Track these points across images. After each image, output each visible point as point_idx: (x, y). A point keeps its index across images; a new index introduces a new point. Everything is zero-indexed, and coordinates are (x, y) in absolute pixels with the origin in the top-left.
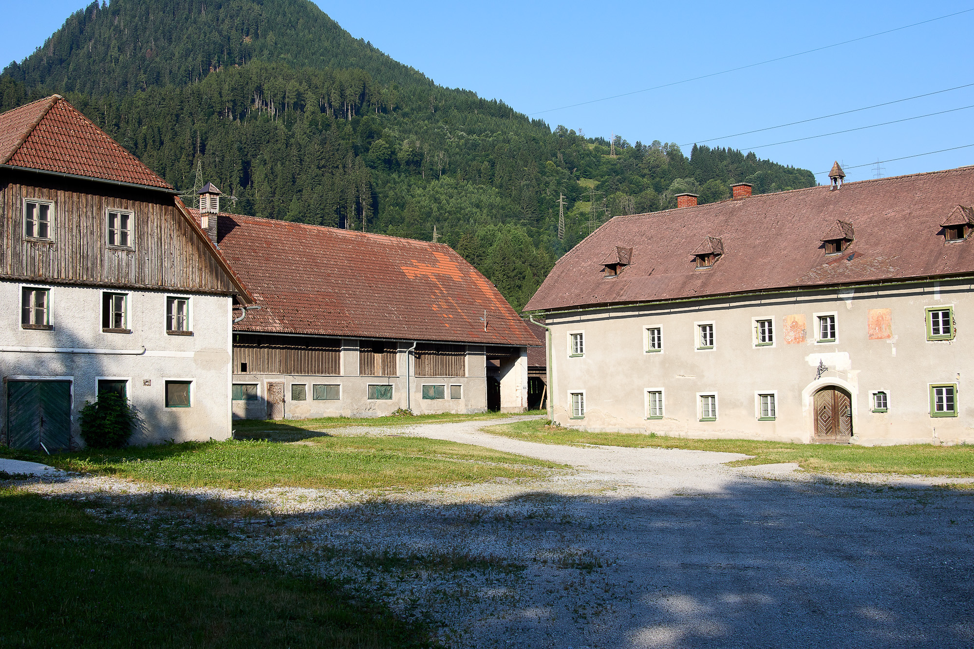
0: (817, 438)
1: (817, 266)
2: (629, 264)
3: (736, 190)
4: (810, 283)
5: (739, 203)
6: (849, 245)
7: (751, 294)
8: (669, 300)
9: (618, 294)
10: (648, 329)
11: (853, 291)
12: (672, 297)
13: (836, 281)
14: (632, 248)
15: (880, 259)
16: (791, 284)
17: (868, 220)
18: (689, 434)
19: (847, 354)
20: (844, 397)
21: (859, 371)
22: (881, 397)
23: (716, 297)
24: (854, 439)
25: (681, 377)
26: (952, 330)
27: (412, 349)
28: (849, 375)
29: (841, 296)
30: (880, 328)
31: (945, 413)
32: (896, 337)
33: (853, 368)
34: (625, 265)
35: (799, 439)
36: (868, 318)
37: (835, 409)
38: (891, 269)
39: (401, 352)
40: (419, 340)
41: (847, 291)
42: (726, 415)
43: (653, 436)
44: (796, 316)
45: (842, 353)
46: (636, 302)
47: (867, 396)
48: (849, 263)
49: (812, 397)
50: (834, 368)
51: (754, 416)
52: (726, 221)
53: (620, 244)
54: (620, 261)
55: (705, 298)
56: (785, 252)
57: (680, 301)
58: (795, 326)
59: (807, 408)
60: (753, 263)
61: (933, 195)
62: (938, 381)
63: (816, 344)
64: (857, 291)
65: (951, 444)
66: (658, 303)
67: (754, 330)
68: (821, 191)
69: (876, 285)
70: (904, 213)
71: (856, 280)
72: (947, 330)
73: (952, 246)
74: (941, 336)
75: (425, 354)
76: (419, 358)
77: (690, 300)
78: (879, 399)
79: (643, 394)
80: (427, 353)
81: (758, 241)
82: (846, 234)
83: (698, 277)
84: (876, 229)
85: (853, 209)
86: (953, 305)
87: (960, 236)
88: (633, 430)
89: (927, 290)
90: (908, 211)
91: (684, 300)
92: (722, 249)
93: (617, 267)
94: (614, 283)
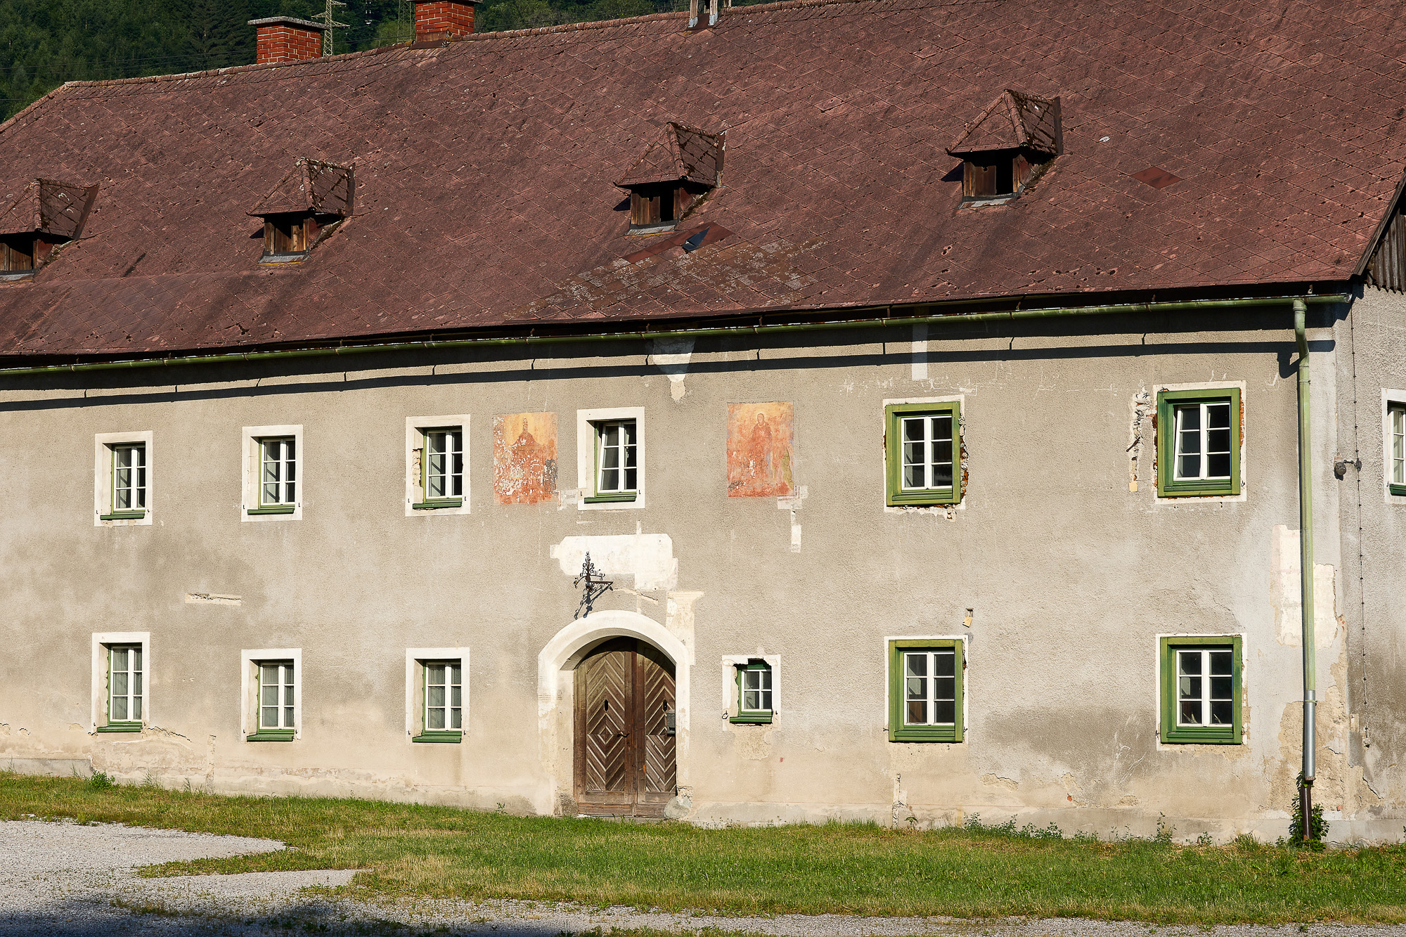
0: (582, 799)
1: (598, 263)
2: (75, 236)
3: (425, 15)
4: (564, 317)
5: (431, 55)
6: (700, 202)
7: (395, 345)
8: (163, 354)
9: (23, 332)
10: (112, 446)
11: (691, 345)
12: (174, 347)
13: (636, 313)
14: (94, 189)
15: (772, 247)
16: (511, 317)
17: (771, 126)
18: (217, 780)
19: (666, 539)
20: (659, 673)
21: (699, 594)
22: (757, 670)
23: (298, 352)
24: (677, 807)
25: (200, 601)
26: (957, 475)
28: (672, 607)
29: (658, 359)
30: (761, 464)
31: (930, 728)
32: (804, 491)
33: (683, 585)
34: (62, 239)
35: (526, 803)
36: (730, 432)
37: (633, 708)
38: (795, 281)
41: (675, 346)
42: (323, 722)
43: (101, 784)
44: (530, 417)
45: (654, 538)
46: (71, 359)
47: (718, 671)
48: (683, 259)
49: (569, 675)
50: (630, 582)
51: (403, 727)
52: (381, 112)
53: (64, 171)
54: (44, 224)
55: (267, 354)
56: (522, 217)
57: (194, 358)
58: (526, 448)
59: (553, 703)
60: (425, 250)
61: (964, 57)
62: (915, 632)
63: (582, 506)
64: (702, 345)
65: (940, 824)
66: (131, 363)
67: (411, 458)
68: (661, 30)
69: (743, 329)
70: (873, 108)
71: (691, 311)
72: (943, 474)
73: (975, 217)
74: (928, 492)
77: (223, 357)
78: (753, 680)
79: (87, 651)
81: (456, 180)
82: (691, 169)
83: (261, 285)
84: (786, 154)
85: (737, 89)
86: (962, 398)
87: (1004, 186)
88: (57, 765)
89: (894, 348)
90: (886, 103)
91: (208, 358)
92: (349, 201)
93: (37, 244)
94: (20, 297)
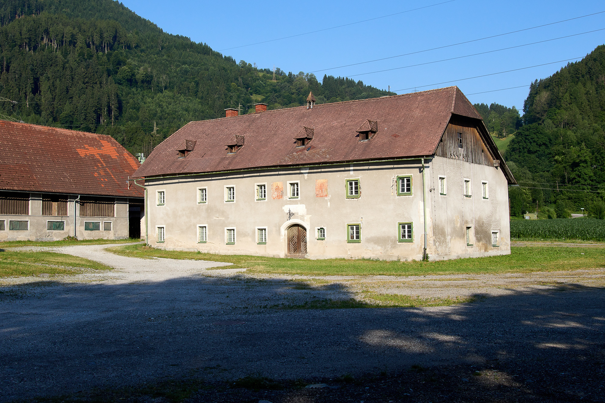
0: (289, 255)
1: (291, 153)
2: (193, 150)
3: (257, 107)
4: (284, 164)
5: (259, 115)
6: (310, 142)
7: (253, 170)
8: (209, 172)
9: (183, 168)
10: (200, 190)
11: (308, 169)
12: (211, 171)
13: (298, 163)
14: (196, 141)
15: (323, 150)
16: (274, 164)
17: (323, 127)
18: (221, 252)
19: (304, 205)
20: (303, 231)
21: (311, 216)
22: (322, 230)
23: (234, 171)
24: (307, 256)
25: (217, 218)
26: (359, 192)
27: (78, 199)
28: (305, 218)
29: (302, 171)
30: (322, 191)
31: (355, 240)
32: (330, 196)
33: (307, 214)
34: (190, 151)
35: (279, 256)
36: (316, 185)
37: (298, 238)
38: (328, 156)
39: (70, 201)
40: (82, 194)
41: (305, 168)
42: (240, 241)
43: (199, 253)
44: (278, 183)
45: (302, 205)
46: (192, 173)
47: (314, 230)
48: (307, 152)
49: (286, 231)
50: (298, 214)
51: (255, 241)
52: (249, 126)
53: (190, 138)
54: (187, 148)
55: (229, 172)
56: (276, 145)
57: (215, 173)
58: (277, 189)
59: (283, 237)
60: (258, 151)
61: (359, 113)
62: (352, 222)
63: (288, 199)
64: (311, 168)
65: (357, 258)
66: (203, 174)
67: (256, 191)
68: (302, 109)
69: (318, 165)
70: (342, 123)
71: (308, 162)
72: (356, 192)
73: (362, 144)
74: (354, 196)
75: (87, 203)
76: (83, 205)
77: (220, 172)
78: (321, 232)
79: (196, 228)
80: (89, 202)
81: (263, 138)
82: (308, 135)
83: (227, 159)
84: (326, 132)
85: (316, 120)
86: (360, 178)
87: (367, 138)
88: (191, 249)
89: (347, 169)
90: (344, 122)
91: (217, 173)
92: (243, 143)
93: (186, 152)
94: (183, 162)
